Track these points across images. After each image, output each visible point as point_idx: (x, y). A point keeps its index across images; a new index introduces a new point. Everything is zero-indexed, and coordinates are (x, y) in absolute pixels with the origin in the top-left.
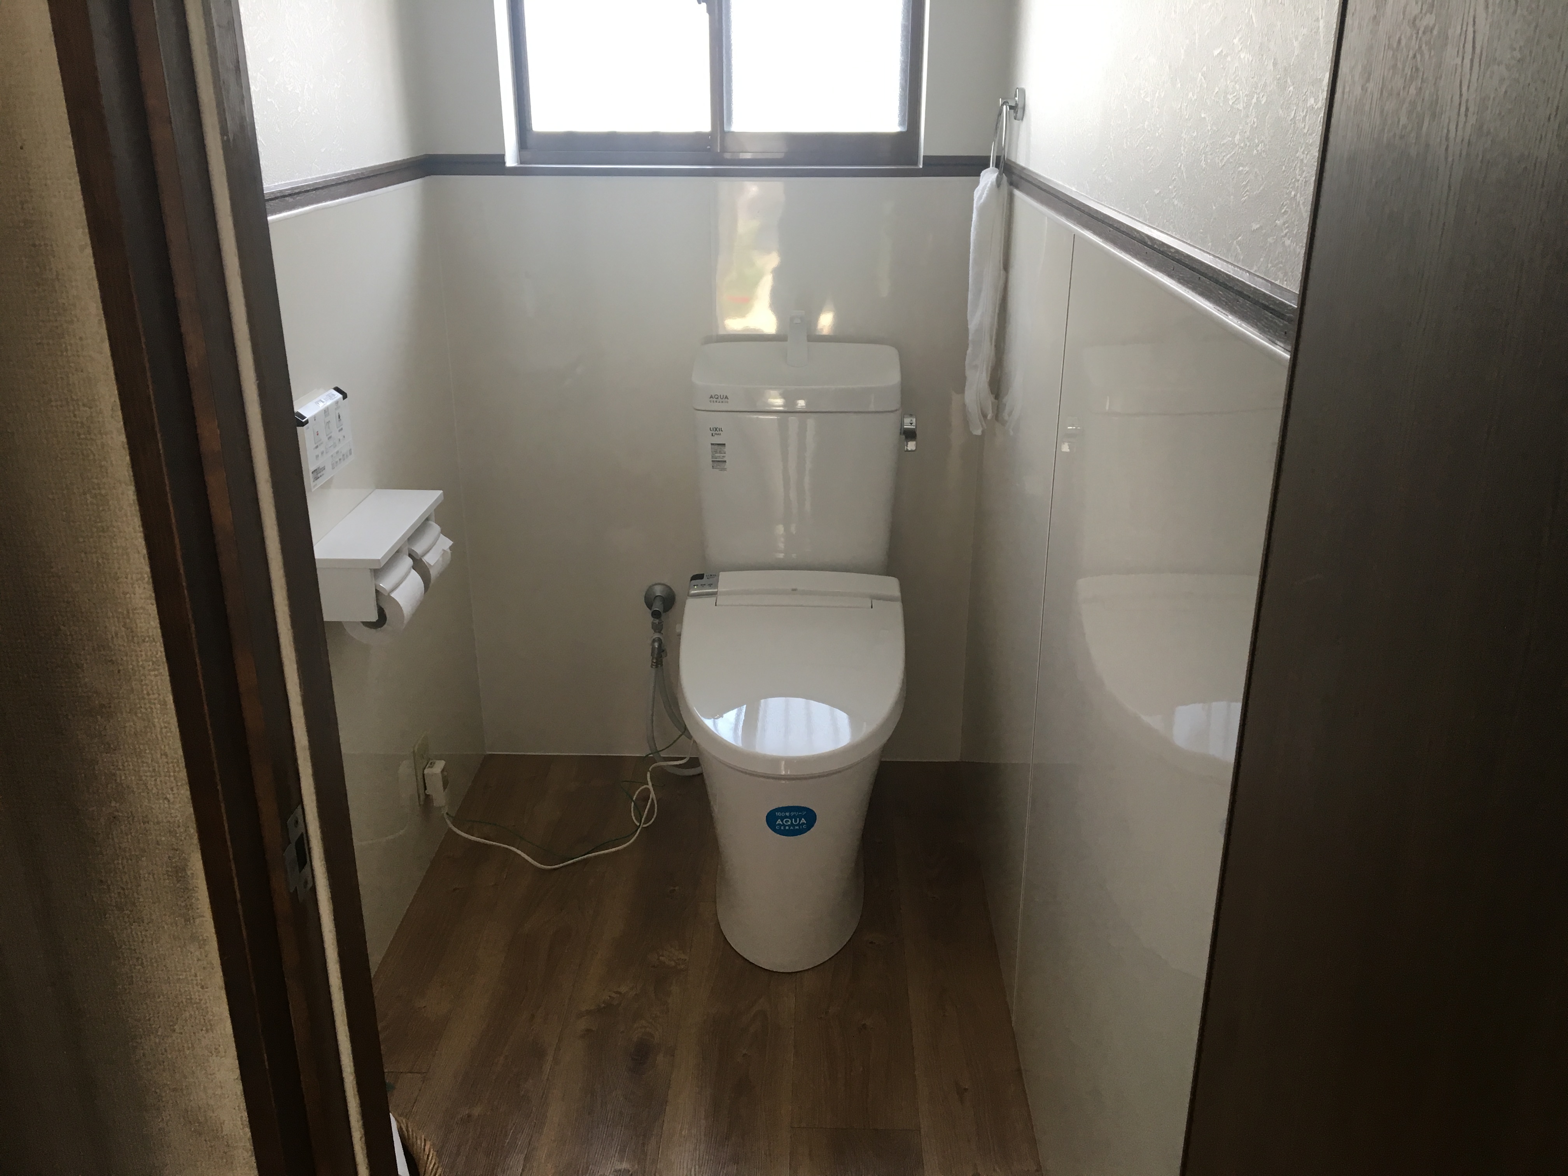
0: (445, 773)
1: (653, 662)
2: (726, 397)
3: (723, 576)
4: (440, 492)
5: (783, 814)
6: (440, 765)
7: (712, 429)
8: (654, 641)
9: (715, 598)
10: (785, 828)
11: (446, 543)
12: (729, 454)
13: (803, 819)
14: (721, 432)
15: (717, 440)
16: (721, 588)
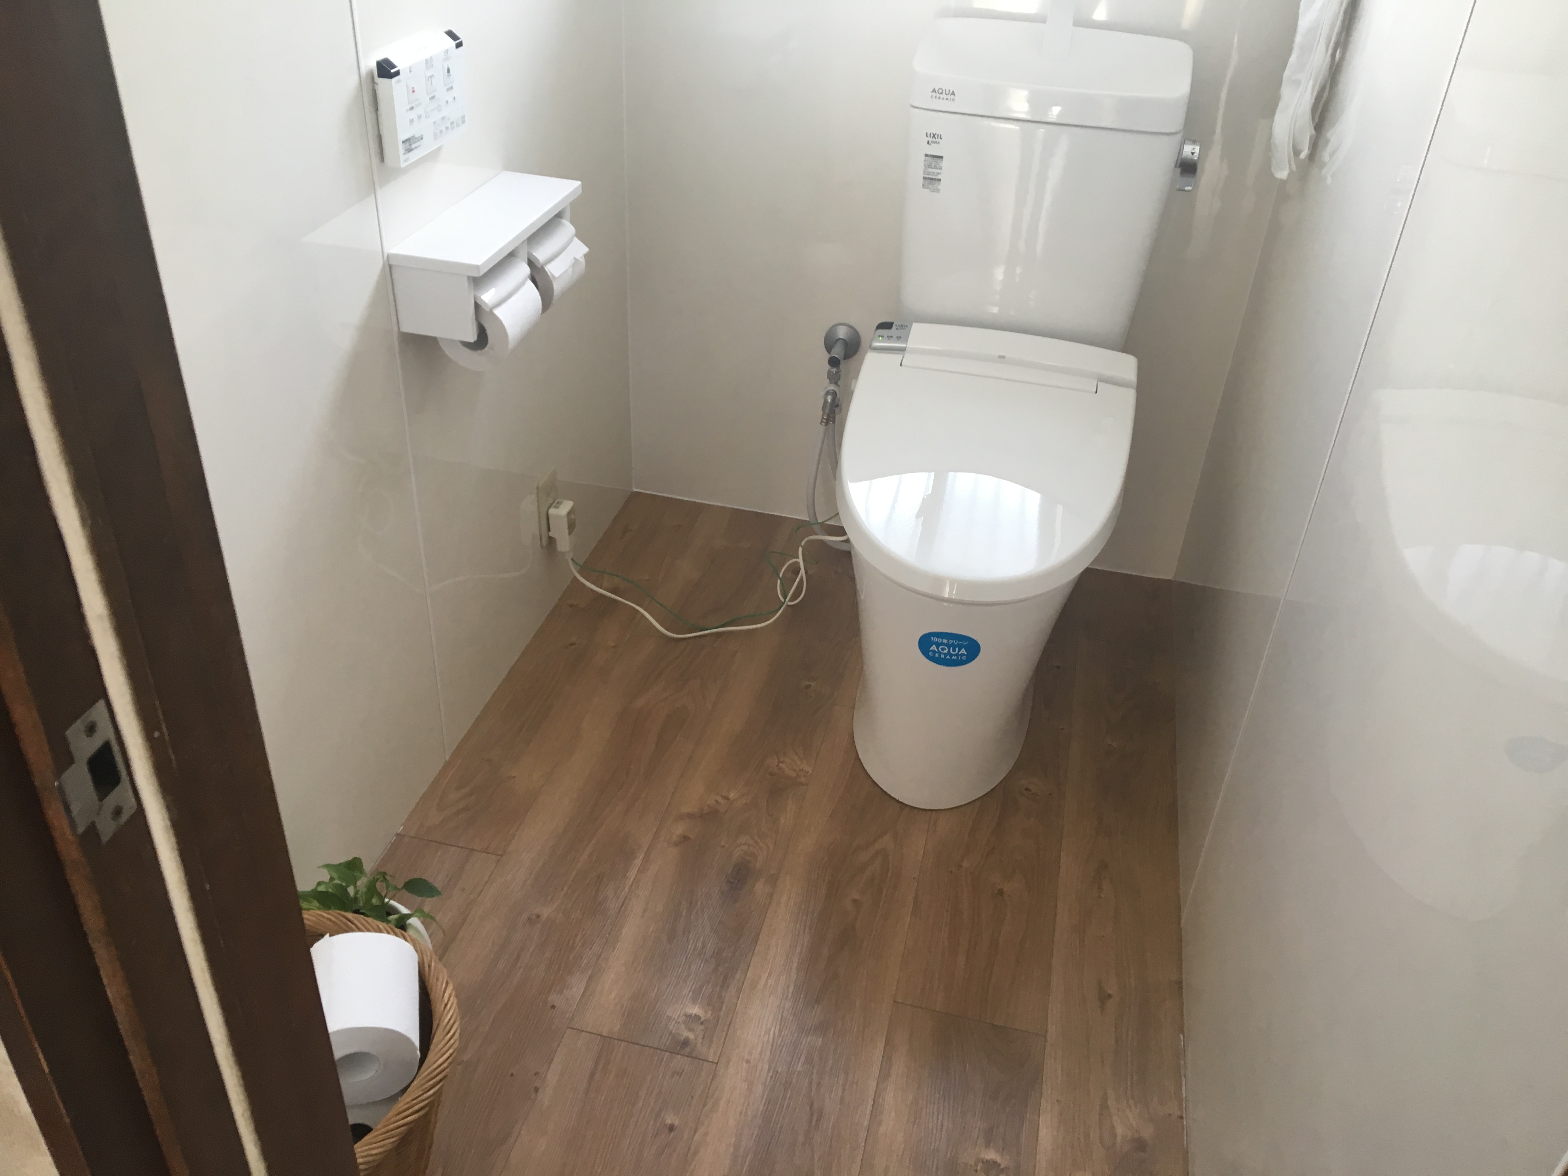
0: (573, 516)
1: (823, 418)
2: (953, 94)
3: (916, 328)
4: (578, 183)
5: (940, 640)
6: (566, 506)
7: (929, 135)
8: (827, 393)
9: (902, 356)
10: (940, 655)
11: (579, 250)
12: (946, 171)
13: (963, 649)
14: (939, 140)
15: (934, 150)
16: (911, 344)
